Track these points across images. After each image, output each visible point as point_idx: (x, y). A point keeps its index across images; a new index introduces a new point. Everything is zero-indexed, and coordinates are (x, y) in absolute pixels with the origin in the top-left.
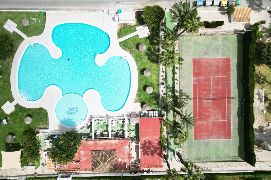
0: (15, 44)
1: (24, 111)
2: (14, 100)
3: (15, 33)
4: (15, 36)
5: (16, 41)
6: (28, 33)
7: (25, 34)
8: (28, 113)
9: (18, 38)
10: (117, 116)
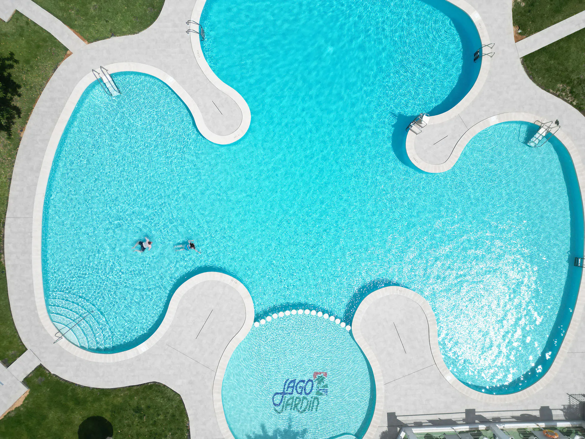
0: (24, 77)
1: (71, 404)
2: (22, 350)
3: (23, 24)
4: (21, 35)
5: (27, 62)
6: (85, 23)
7: (71, 26)
8: (92, 414)
9: (38, 47)
10: (518, 414)
